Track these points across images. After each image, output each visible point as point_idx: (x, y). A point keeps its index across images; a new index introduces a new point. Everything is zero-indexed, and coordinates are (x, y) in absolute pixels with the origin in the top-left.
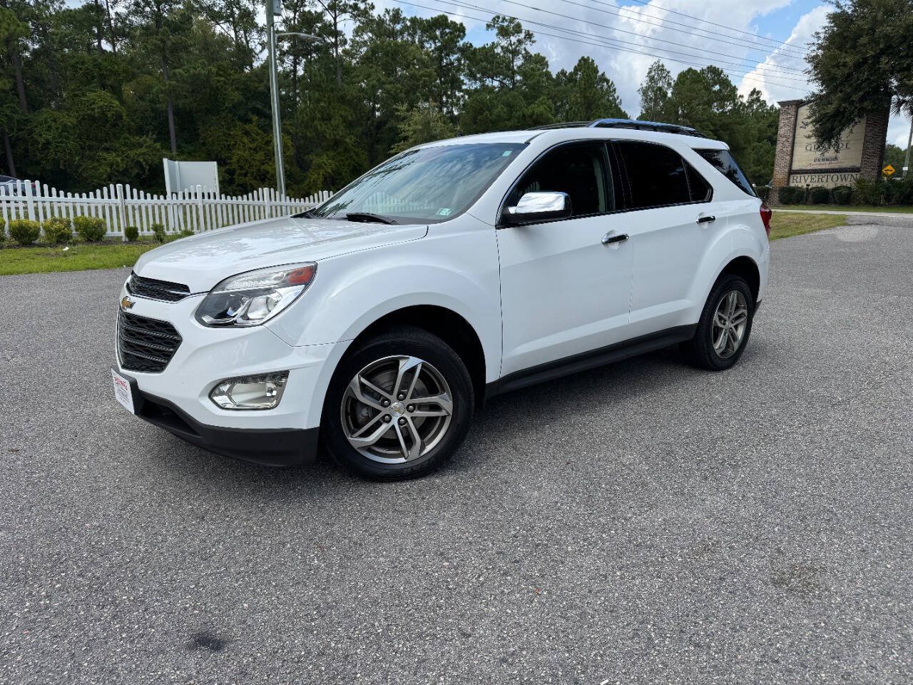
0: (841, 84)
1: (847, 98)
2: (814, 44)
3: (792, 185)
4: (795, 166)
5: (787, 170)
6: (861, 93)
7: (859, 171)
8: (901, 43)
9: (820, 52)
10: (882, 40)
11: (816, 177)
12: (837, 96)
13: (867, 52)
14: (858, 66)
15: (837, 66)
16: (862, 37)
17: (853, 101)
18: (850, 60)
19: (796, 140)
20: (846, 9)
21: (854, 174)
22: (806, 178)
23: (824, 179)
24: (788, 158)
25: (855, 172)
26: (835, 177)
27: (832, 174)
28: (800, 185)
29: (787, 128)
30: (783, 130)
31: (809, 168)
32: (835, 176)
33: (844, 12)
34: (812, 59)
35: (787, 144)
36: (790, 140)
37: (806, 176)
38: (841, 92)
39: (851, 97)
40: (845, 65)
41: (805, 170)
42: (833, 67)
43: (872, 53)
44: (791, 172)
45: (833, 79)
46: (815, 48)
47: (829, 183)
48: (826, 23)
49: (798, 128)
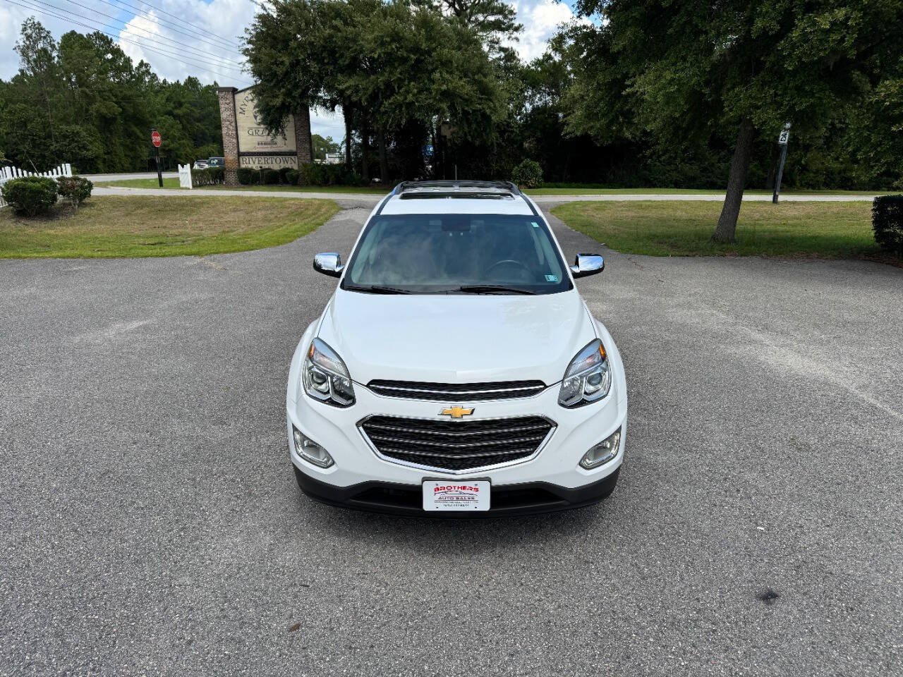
0: (281, 80)
1: (288, 94)
2: (243, 37)
3: (243, 166)
4: (243, 149)
5: (235, 152)
6: (300, 90)
7: (296, 155)
8: (322, 52)
9: (250, 46)
10: (307, 46)
11: (262, 159)
12: (281, 91)
13: (297, 56)
14: (293, 65)
15: (275, 63)
16: (291, 41)
17: (295, 97)
18: (287, 60)
19: (238, 124)
20: (271, 13)
21: (293, 157)
22: (254, 159)
23: (269, 161)
24: (235, 141)
25: (293, 155)
26: (278, 160)
27: (275, 157)
28: (250, 166)
29: (228, 113)
30: (225, 114)
31: (254, 151)
32: (278, 158)
33: (268, 14)
34: (246, 52)
35: (231, 128)
36: (233, 124)
37: (254, 158)
38: (283, 87)
39: (292, 93)
40: (282, 63)
41: (252, 153)
42: (272, 64)
43: (302, 57)
44: (240, 154)
45: (275, 75)
46: (245, 41)
47: (276, 165)
48: (255, 21)
49: (237, 113)
